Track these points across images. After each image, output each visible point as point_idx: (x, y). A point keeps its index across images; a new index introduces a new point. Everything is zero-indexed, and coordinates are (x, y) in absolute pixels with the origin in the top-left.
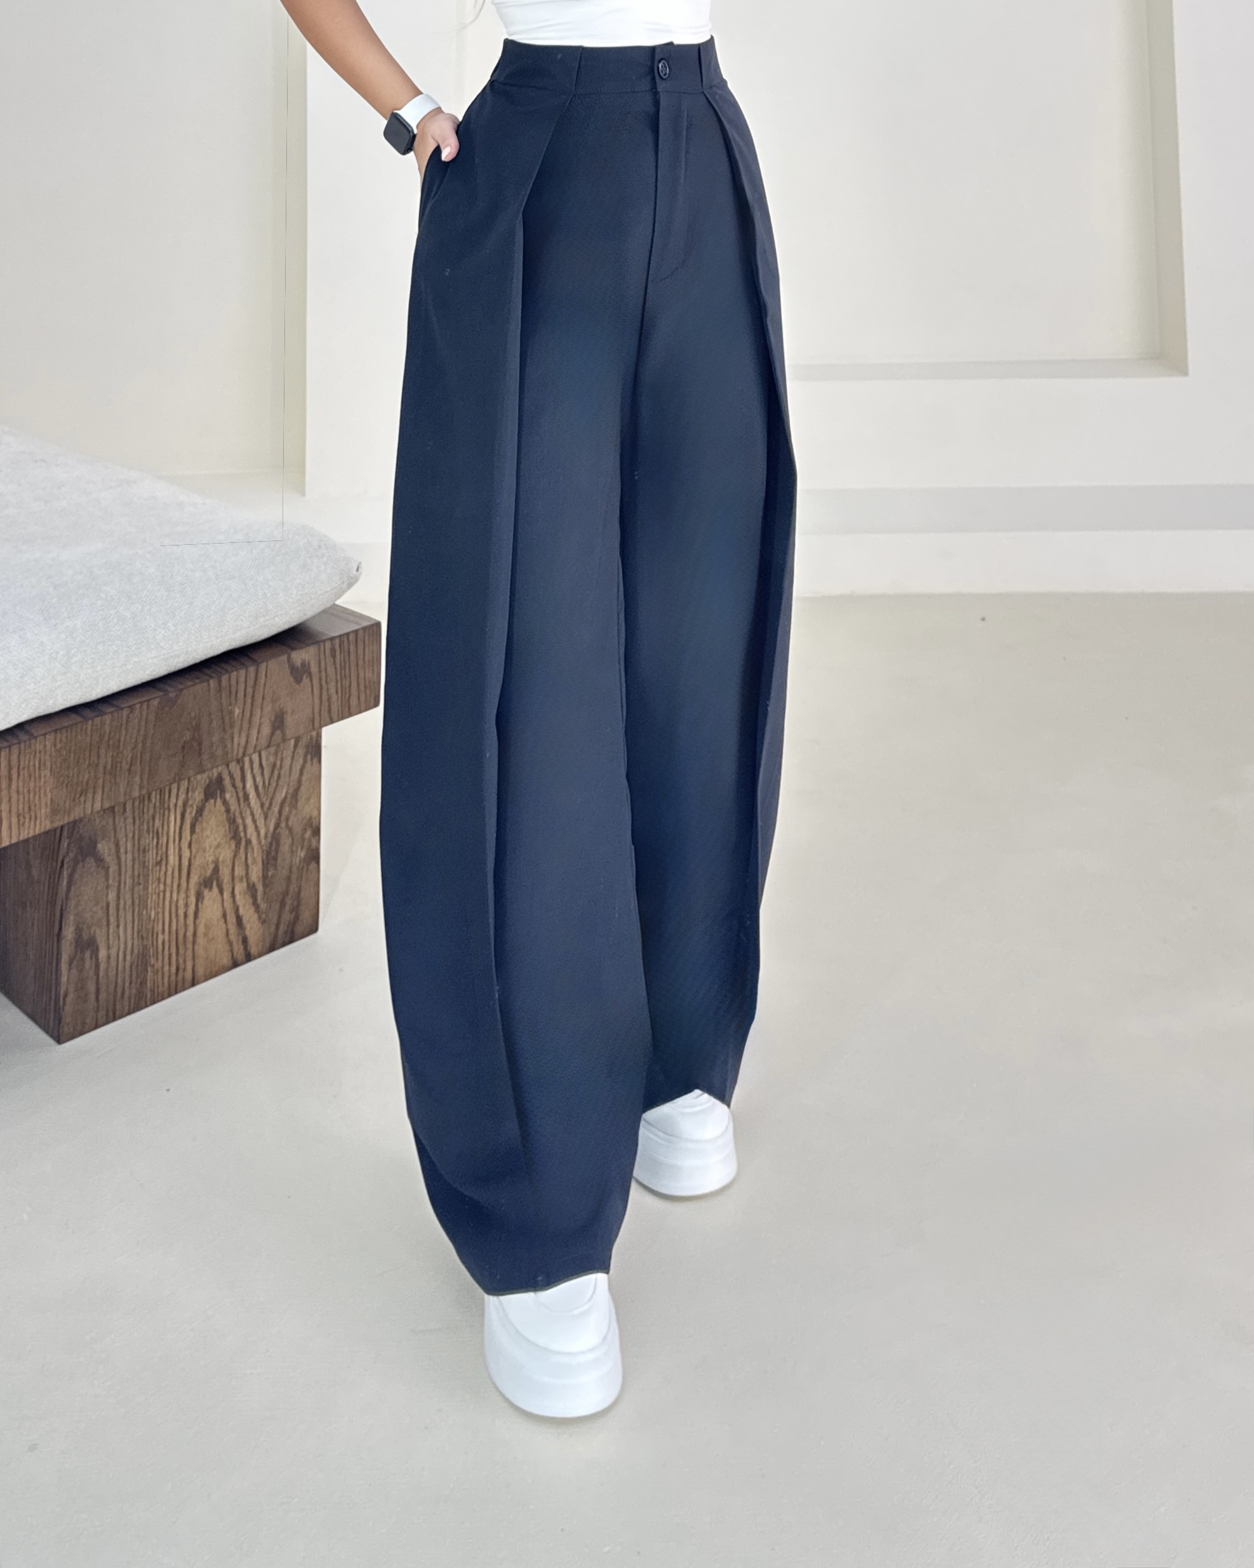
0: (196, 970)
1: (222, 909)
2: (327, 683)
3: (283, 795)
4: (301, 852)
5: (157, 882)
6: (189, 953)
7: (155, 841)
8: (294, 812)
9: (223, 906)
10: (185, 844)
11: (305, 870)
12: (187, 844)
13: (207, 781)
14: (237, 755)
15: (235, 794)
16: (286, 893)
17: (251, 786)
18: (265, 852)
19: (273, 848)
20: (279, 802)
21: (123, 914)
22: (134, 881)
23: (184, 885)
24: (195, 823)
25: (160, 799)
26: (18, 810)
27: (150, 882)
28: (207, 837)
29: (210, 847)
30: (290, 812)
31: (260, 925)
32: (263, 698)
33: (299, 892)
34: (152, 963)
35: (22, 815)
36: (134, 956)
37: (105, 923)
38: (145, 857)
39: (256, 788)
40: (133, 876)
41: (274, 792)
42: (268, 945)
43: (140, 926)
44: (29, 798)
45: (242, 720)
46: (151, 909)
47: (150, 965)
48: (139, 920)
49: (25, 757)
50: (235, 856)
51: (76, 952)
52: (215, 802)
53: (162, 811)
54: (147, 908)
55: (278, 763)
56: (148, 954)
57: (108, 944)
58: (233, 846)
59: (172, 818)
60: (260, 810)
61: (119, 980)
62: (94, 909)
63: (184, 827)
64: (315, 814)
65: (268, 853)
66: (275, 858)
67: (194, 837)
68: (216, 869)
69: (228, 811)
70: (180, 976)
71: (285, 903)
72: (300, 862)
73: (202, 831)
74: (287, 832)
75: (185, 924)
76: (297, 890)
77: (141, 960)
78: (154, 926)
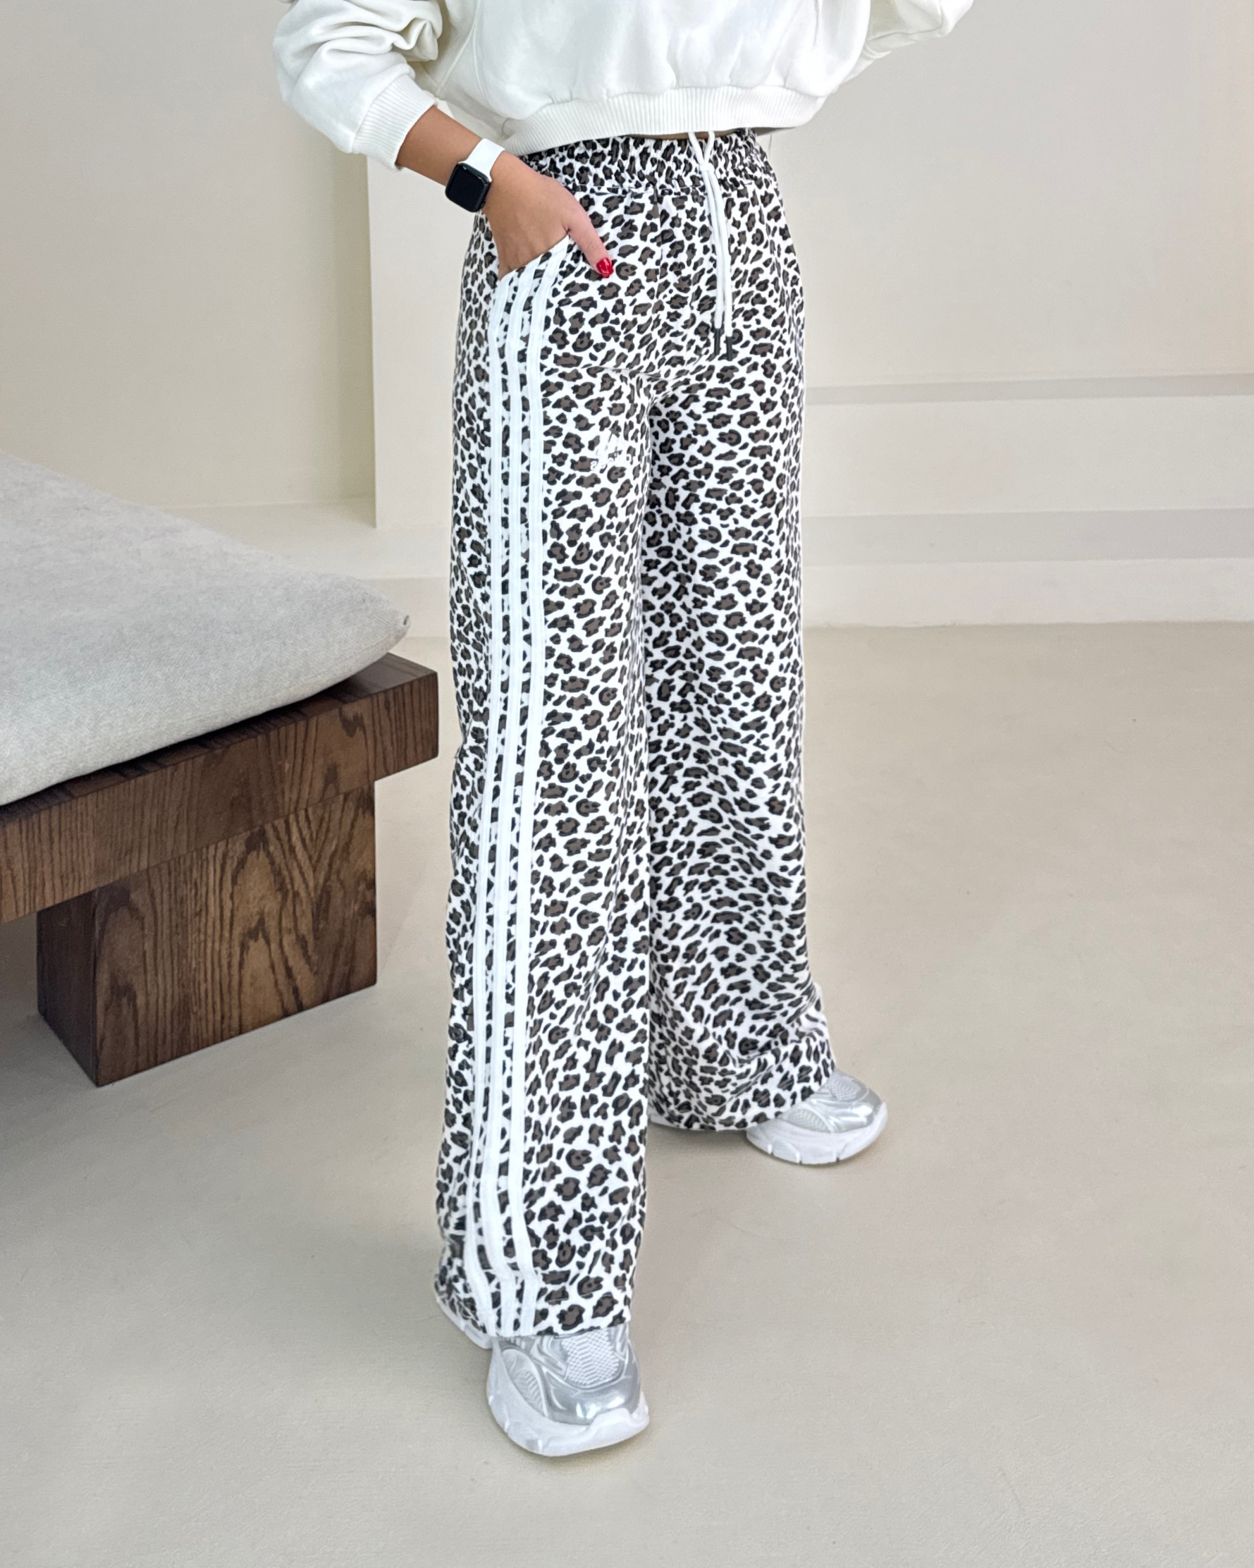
0: (242, 1018)
1: (269, 959)
2: (381, 734)
3: (333, 847)
4: (354, 905)
5: (197, 932)
6: (235, 1002)
7: (193, 891)
8: (345, 865)
9: (270, 957)
10: (226, 896)
11: (360, 921)
12: (228, 896)
13: (249, 833)
15: (279, 847)
16: (339, 945)
17: (297, 839)
18: (315, 905)
19: (324, 900)
20: (329, 855)
21: (162, 962)
22: (171, 931)
23: (227, 934)
24: (237, 874)
27: (190, 932)
28: (250, 888)
29: (254, 899)
30: (341, 865)
31: (312, 976)
32: (314, 752)
33: (354, 945)
34: (195, 1009)
36: (174, 1004)
37: (141, 970)
38: (183, 907)
39: (303, 841)
40: (170, 927)
41: (323, 845)
42: (322, 995)
43: (180, 975)
44: (72, 859)
45: (293, 775)
46: (191, 958)
47: (193, 1012)
48: (179, 969)
49: (66, 816)
50: (281, 909)
51: (112, 1000)
52: (258, 855)
53: (200, 863)
54: (187, 956)
55: (326, 816)
56: (190, 1002)
57: (147, 992)
58: (280, 897)
59: (212, 868)
60: (308, 862)
61: (159, 1026)
62: (130, 957)
63: (224, 878)
64: (369, 867)
65: (319, 905)
66: (326, 911)
67: (236, 888)
68: (261, 922)
69: (272, 863)
70: (226, 1024)
71: (339, 956)
72: (354, 915)
73: (245, 882)
74: (338, 885)
75: (230, 973)
76: (351, 943)
77: (182, 1007)
78: (195, 975)
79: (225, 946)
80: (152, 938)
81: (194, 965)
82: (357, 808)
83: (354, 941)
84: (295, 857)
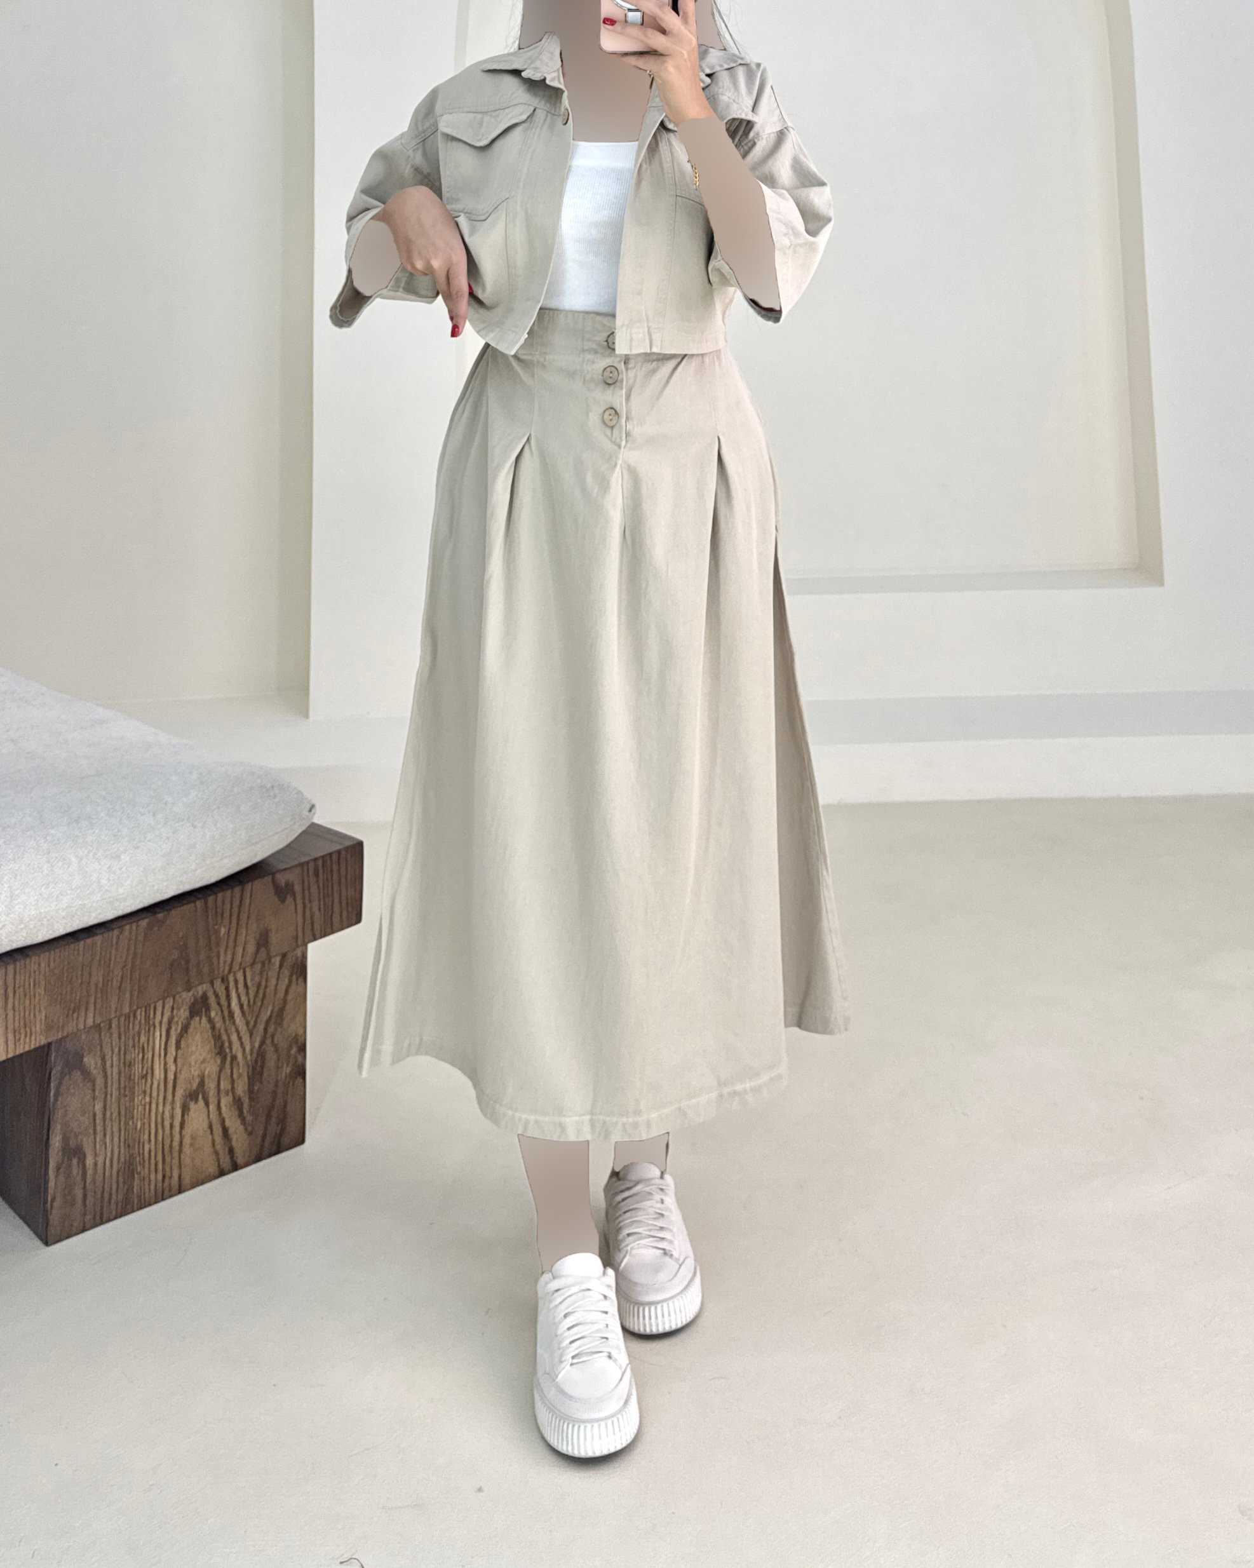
0: (182, 1177)
1: (208, 1120)
2: (310, 901)
3: (269, 1013)
4: (286, 1068)
5: (143, 1094)
6: (176, 1161)
7: (141, 1055)
8: (279, 1029)
9: (209, 1117)
10: (170, 1059)
11: (291, 1083)
12: (172, 1060)
13: (192, 1000)
14: (223, 971)
15: (219, 1013)
16: (271, 1108)
17: (236, 1005)
18: (251, 1068)
19: (259, 1064)
20: (264, 1020)
21: (110, 1125)
22: (119, 1094)
23: (170, 1097)
24: (181, 1039)
25: (145, 1016)
26: (14, 1026)
27: (136, 1094)
28: (192, 1052)
29: (196, 1062)
30: (276, 1029)
31: (246, 1136)
32: (248, 918)
33: (285, 1107)
34: (139, 1170)
35: (17, 1031)
36: (120, 1165)
37: (91, 1131)
38: (131, 1072)
39: (242, 1007)
40: (119, 1088)
41: (260, 1011)
42: (254, 1154)
43: (127, 1136)
44: (25, 1015)
45: (228, 939)
46: (137, 1119)
47: (137, 1173)
48: (125, 1129)
49: (20, 975)
50: (220, 1071)
51: (63, 1161)
52: (200, 1020)
53: (147, 1027)
54: (133, 1118)
55: (264, 984)
56: (135, 1163)
57: (95, 1153)
58: (219, 1062)
59: (158, 1034)
60: (245, 1028)
61: (106, 1186)
62: (81, 1119)
63: (169, 1043)
64: (301, 1032)
65: (254, 1069)
66: (261, 1073)
67: (180, 1052)
68: (202, 1083)
69: (213, 1028)
70: (166, 1184)
71: (271, 1116)
72: (286, 1077)
73: (188, 1047)
74: (273, 1049)
75: (171, 1134)
76: (283, 1104)
77: (127, 1168)
78: (140, 1136)
79: (168, 1107)
80: (102, 1100)
81: (139, 1126)
82: (291, 976)
83: (286, 1102)
84: (234, 1023)
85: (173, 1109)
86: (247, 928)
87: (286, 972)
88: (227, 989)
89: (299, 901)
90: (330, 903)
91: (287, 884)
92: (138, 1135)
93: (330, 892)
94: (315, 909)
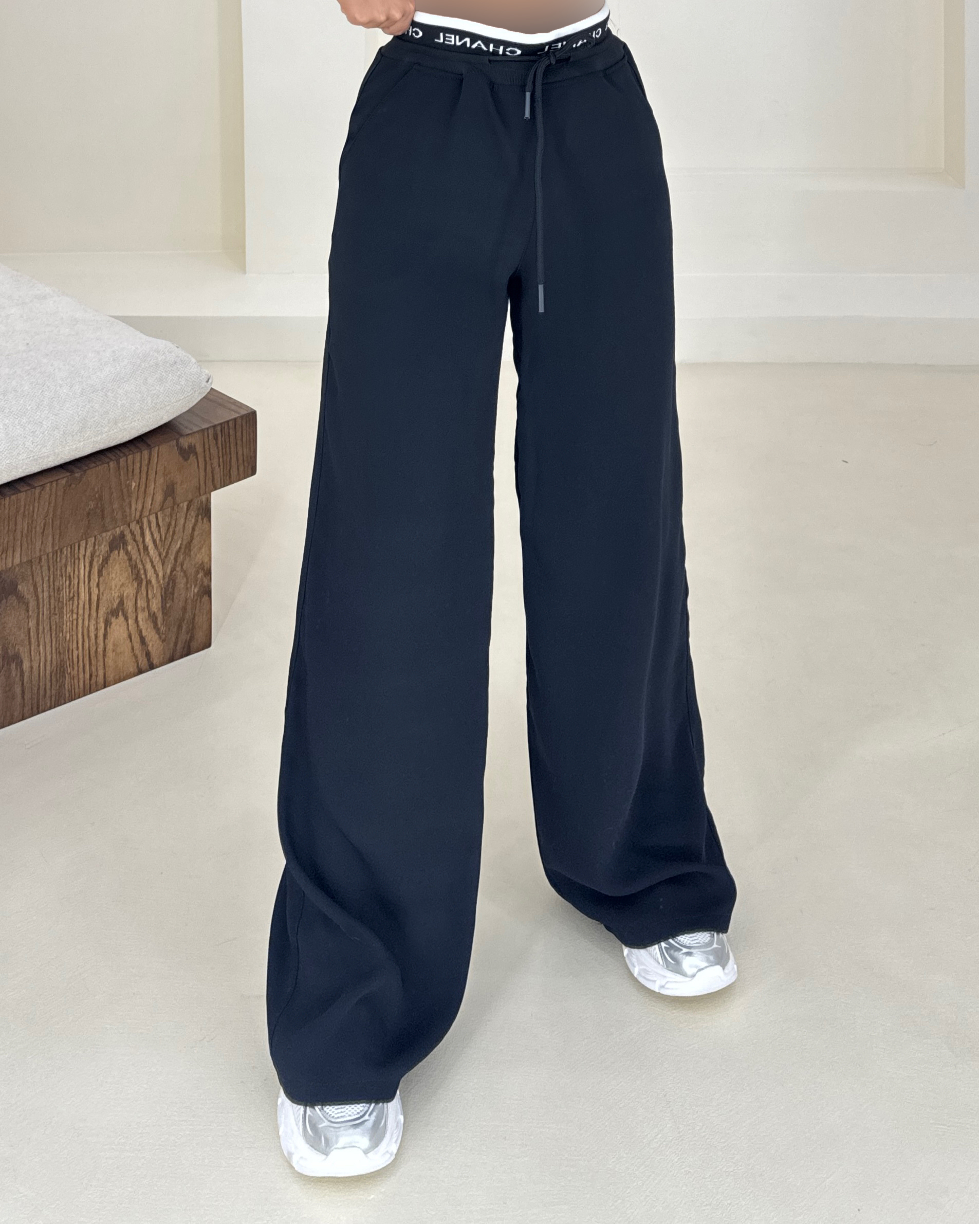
0: (106, 675)
1: (127, 632)
2: (211, 459)
3: (178, 545)
4: (194, 588)
5: (71, 613)
6: (101, 664)
7: (68, 582)
8: (188, 559)
9: (128, 630)
10: (93, 585)
11: (199, 600)
12: (95, 585)
13: (112, 538)
14: (135, 517)
15: (136, 546)
16: (182, 619)
17: (149, 540)
18: (164, 589)
19: (171, 586)
20: (174, 552)
21: (43, 636)
22: (50, 613)
23: (94, 615)
24: (102, 568)
25: (71, 552)
27: (65, 613)
28: (112, 578)
29: (116, 586)
30: (184, 559)
31: (161, 643)
32: (156, 474)
33: (194, 618)
34: (69, 671)
36: (53, 667)
37: (28, 643)
38: (60, 594)
39: (154, 542)
40: (50, 608)
41: (170, 545)
42: (168, 656)
43: (58, 645)
45: (138, 491)
46: (66, 632)
47: (67, 673)
48: (56, 641)
50: (137, 593)
51: (3, 665)
52: (119, 553)
53: (73, 561)
54: (62, 631)
55: (173, 523)
56: (65, 666)
57: (31, 659)
58: (136, 585)
59: (82, 565)
60: (158, 558)
61: (41, 684)
62: (18, 633)
63: (92, 572)
64: (206, 560)
65: (166, 590)
66: (173, 594)
67: (101, 579)
68: (121, 603)
69: (130, 559)
70: (93, 681)
71: (182, 627)
72: (194, 596)
73: (108, 574)
74: (182, 574)
75: (96, 642)
76: (192, 617)
77: (58, 669)
78: (69, 645)
79: (93, 622)
80: (35, 619)
81: (68, 638)
82: (197, 516)
83: (194, 615)
84: (148, 554)
85: (97, 623)
86: (155, 483)
87: (193, 513)
88: (142, 528)
89: (201, 460)
90: (228, 460)
91: (190, 447)
92: (67, 645)
93: (228, 451)
94: (215, 464)
